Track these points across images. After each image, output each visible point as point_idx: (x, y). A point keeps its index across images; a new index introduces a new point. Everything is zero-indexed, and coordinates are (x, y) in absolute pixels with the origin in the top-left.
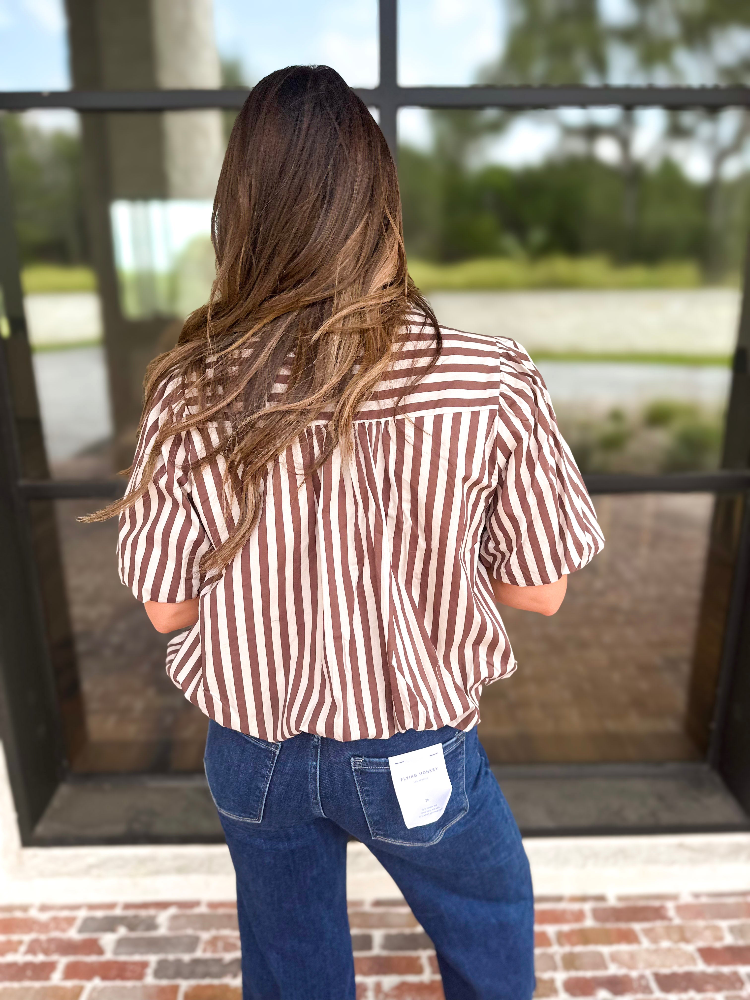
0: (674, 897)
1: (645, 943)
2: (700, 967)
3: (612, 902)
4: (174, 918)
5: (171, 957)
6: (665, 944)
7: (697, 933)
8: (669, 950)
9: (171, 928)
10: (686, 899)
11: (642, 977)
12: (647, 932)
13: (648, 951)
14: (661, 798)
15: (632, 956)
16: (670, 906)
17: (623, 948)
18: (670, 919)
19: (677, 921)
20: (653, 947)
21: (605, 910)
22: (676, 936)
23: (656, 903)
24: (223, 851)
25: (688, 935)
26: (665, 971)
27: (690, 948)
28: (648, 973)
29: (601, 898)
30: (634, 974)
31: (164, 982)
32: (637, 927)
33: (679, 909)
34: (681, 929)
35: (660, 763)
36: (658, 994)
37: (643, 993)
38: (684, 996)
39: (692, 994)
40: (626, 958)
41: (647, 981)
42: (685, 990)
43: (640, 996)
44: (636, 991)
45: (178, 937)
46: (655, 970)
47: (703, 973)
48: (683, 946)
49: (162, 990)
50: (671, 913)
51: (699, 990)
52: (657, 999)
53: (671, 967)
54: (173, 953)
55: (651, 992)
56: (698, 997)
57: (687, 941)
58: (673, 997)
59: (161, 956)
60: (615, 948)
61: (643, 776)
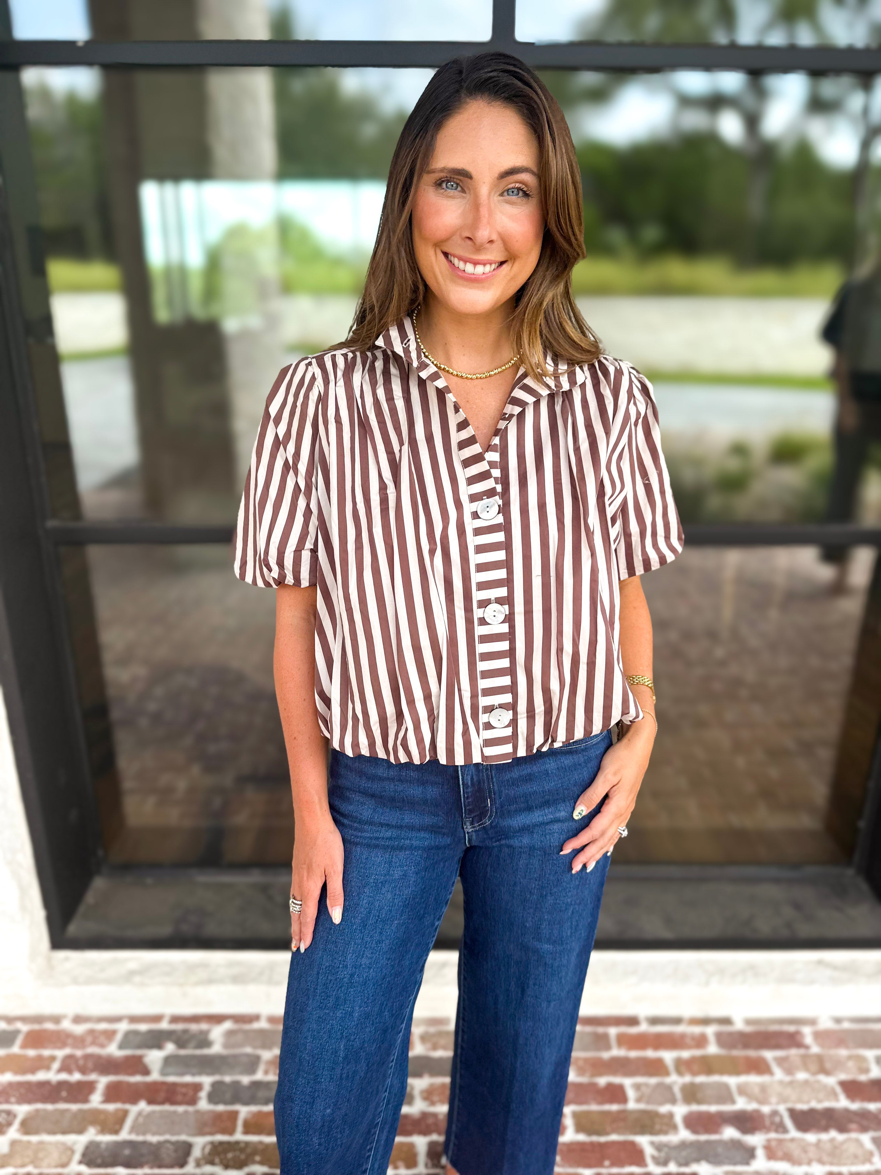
0: (812, 1022)
1: (779, 1074)
2: (843, 1103)
3: (739, 1025)
4: (230, 1034)
5: (227, 1079)
6: (802, 1076)
7: (839, 1064)
8: (806, 1082)
9: (226, 1046)
10: (825, 1024)
11: (775, 1113)
12: (780, 1061)
13: (781, 1082)
14: (797, 906)
15: (763, 1088)
16: (807, 1031)
17: (753, 1079)
18: (807, 1047)
19: (815, 1049)
20: (788, 1079)
21: (731, 1034)
22: (814, 1067)
23: (791, 1028)
25: (828, 1065)
26: (800, 1107)
27: (831, 1081)
28: (782, 1109)
29: (726, 1021)
30: (766, 1109)
31: (221, 1108)
32: (769, 1055)
33: (818, 1036)
34: (820, 1059)
35: (796, 865)
36: (793, 1133)
37: (776, 1131)
38: (824, 1136)
39: (833, 1134)
40: (756, 1090)
41: (781, 1117)
42: (825, 1129)
43: (773, 1135)
44: (768, 1130)
45: (235, 1056)
46: (790, 1105)
47: (847, 1111)
48: (823, 1078)
49: (218, 1117)
50: (808, 1040)
51: (842, 1129)
52: (792, 1140)
53: (808, 1102)
54: (230, 1074)
55: (785, 1131)
56: (840, 1137)
57: (827, 1072)
58: (811, 1137)
59: (217, 1078)
60: (743, 1079)
61: (776, 881)
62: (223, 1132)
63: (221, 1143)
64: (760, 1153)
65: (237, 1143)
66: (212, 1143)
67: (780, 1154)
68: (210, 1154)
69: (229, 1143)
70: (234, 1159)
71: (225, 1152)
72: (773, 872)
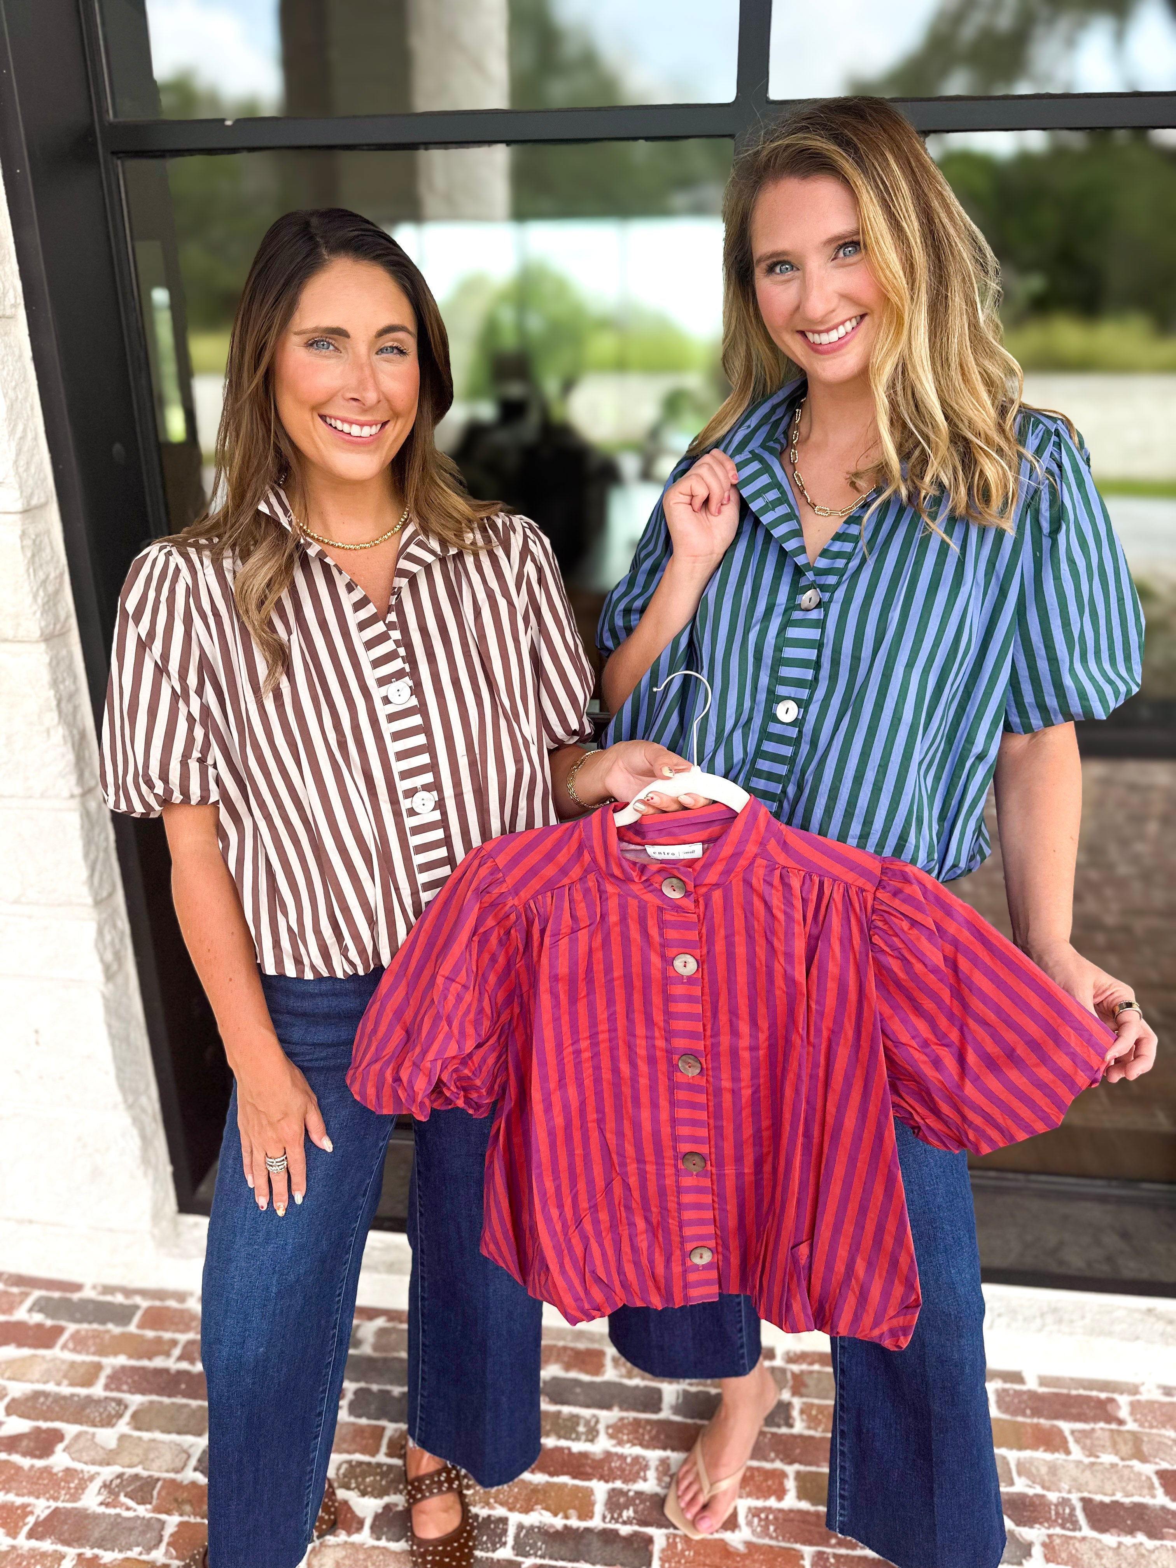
0: (1134, 1390)
1: (1077, 1452)
2: (1160, 1499)
3: (1032, 1384)
4: (382, 1332)
5: (375, 1387)
6: (1107, 1458)
7: (1161, 1448)
8: (1113, 1466)
9: (376, 1347)
10: (1150, 1393)
11: (1065, 1502)
12: (1081, 1437)
13: (1078, 1463)
14: (1125, 1235)
15: (1053, 1469)
16: (1123, 1400)
17: (1041, 1455)
18: (1121, 1422)
19: (1131, 1426)
20: (1087, 1460)
21: (1018, 1393)
22: (1126, 1449)
23: (1103, 1396)
25: (1145, 1448)
26: (1098, 1498)
27: (1148, 1469)
28: (1074, 1498)
29: (1016, 1377)
30: (1053, 1497)
31: (364, 1421)
32: (1066, 1426)
33: (1135, 1407)
34: (1136, 1438)
35: (1132, 1181)
36: (1086, 1531)
37: (1063, 1527)
38: (1128, 1540)
39: (1141, 1537)
40: (1044, 1470)
41: (1073, 1509)
42: (1131, 1532)
43: (1058, 1530)
44: (1052, 1523)
45: (385, 1360)
46: (1086, 1495)
47: (1163, 1508)
48: (1135, 1464)
49: (359, 1431)
50: (1124, 1413)
51: (1152, 1534)
52: (1084, 1539)
53: (1113, 1494)
54: (378, 1383)
55: (1076, 1527)
56: (1150, 1544)
57: (1144, 1459)
58: (1110, 1539)
59: (362, 1385)
60: (1027, 1454)
61: (1103, 1199)
62: (363, 1452)
63: (360, 1464)
64: (1037, 1551)
65: (379, 1465)
66: (349, 1462)
67: (1064, 1555)
68: (345, 1476)
69: (369, 1464)
70: (372, 1484)
71: (364, 1475)
72: (1098, 1187)
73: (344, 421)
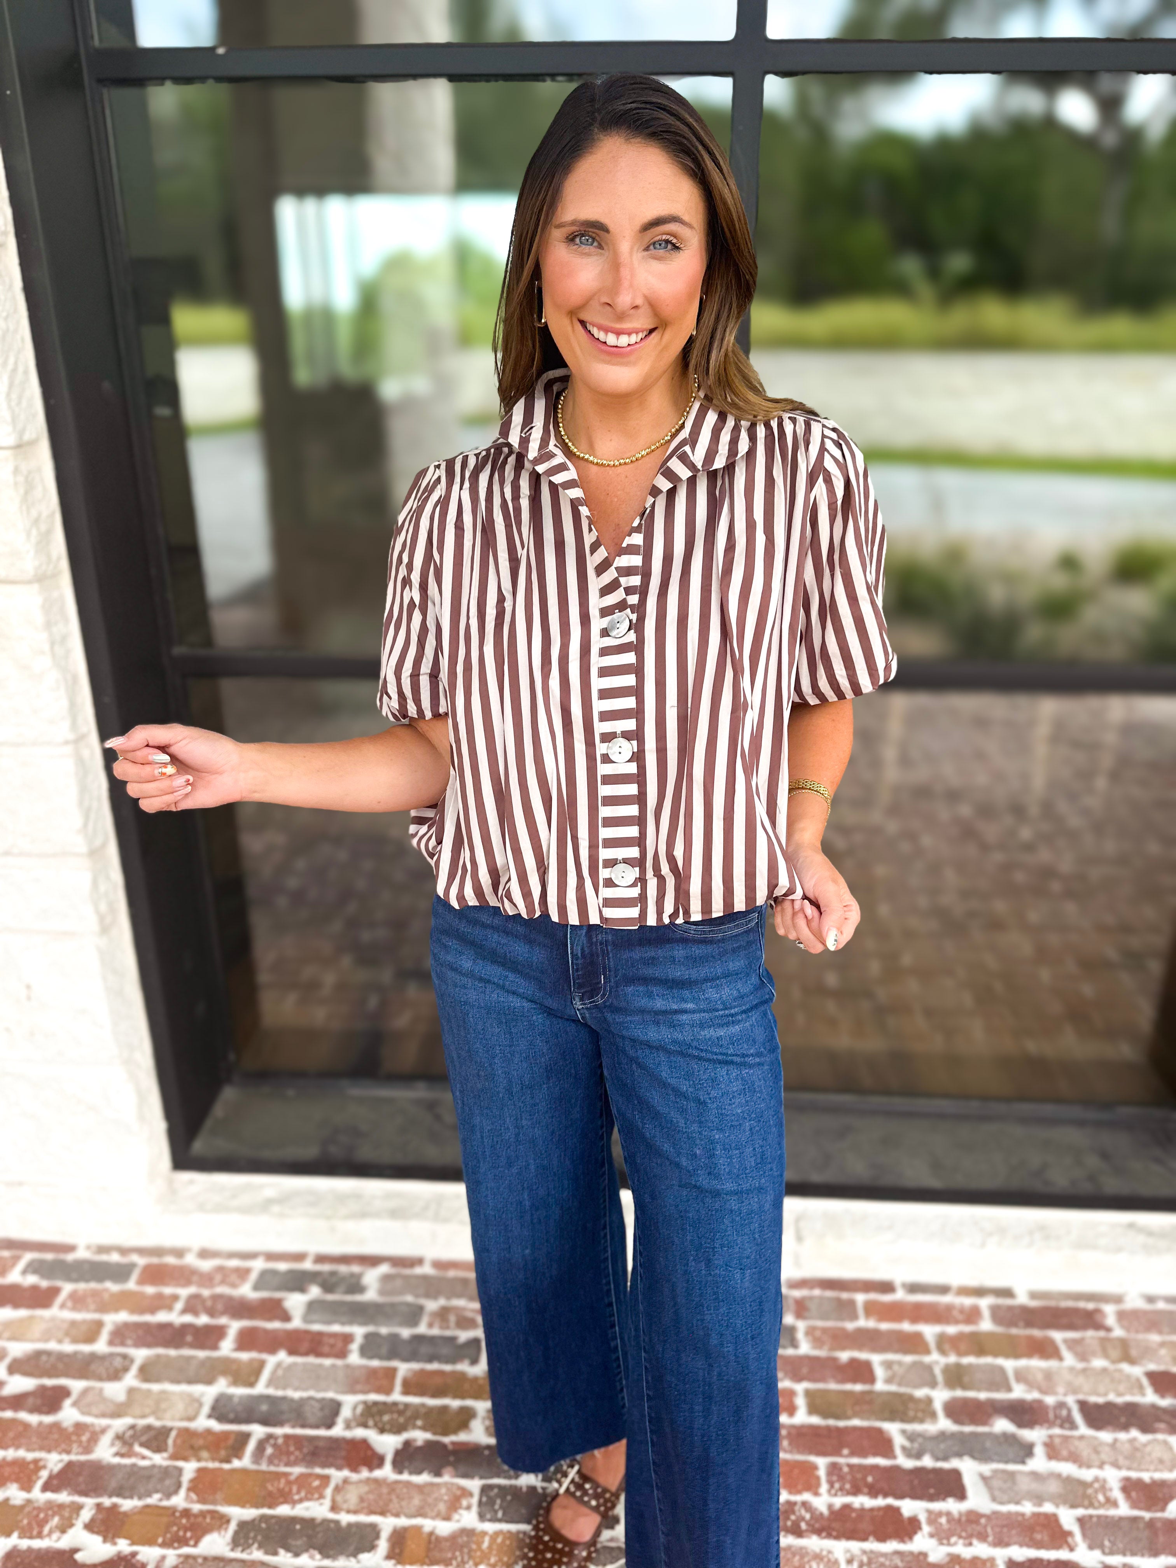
0: (1117, 1299)
1: (1069, 1359)
2: (1150, 1397)
3: (1022, 1299)
4: (386, 1279)
5: (384, 1330)
6: (1099, 1363)
7: (1148, 1352)
8: (1104, 1370)
9: (382, 1292)
10: (1134, 1302)
11: (1061, 1405)
12: (1072, 1345)
13: (1071, 1369)
14: (1105, 1156)
15: (1048, 1375)
16: (1109, 1310)
17: (1036, 1363)
18: (1108, 1330)
19: (1118, 1332)
20: (1080, 1365)
21: (1010, 1308)
22: (1115, 1353)
23: (1090, 1306)
24: (457, 1191)
25: (1134, 1353)
26: (1093, 1399)
27: (1137, 1371)
28: (1071, 1400)
29: (1007, 1293)
30: (1050, 1400)
31: (375, 1363)
32: (1058, 1336)
33: (1122, 1316)
34: (1124, 1344)
35: (1107, 1105)
36: (1083, 1429)
37: (1062, 1426)
38: (1122, 1436)
39: (1134, 1433)
40: (1040, 1377)
41: (1069, 1411)
42: (1125, 1427)
43: (1057, 1431)
44: (1051, 1424)
45: (393, 1305)
46: (1081, 1397)
47: (1154, 1407)
48: (1125, 1367)
49: (373, 1373)
50: (1111, 1320)
51: (1146, 1429)
52: (1082, 1438)
53: (1106, 1395)
54: (386, 1325)
55: (1073, 1426)
56: (1143, 1438)
57: (1132, 1361)
58: (1106, 1436)
59: (370, 1329)
60: (1023, 1362)
61: (1081, 1123)
62: (378, 1390)
63: (376, 1404)
64: (1039, 1450)
65: (395, 1404)
66: (365, 1403)
67: (1065, 1453)
68: (362, 1415)
69: (385, 1404)
70: (391, 1422)
71: (381, 1413)
72: (1076, 1112)
73: (600, 328)
